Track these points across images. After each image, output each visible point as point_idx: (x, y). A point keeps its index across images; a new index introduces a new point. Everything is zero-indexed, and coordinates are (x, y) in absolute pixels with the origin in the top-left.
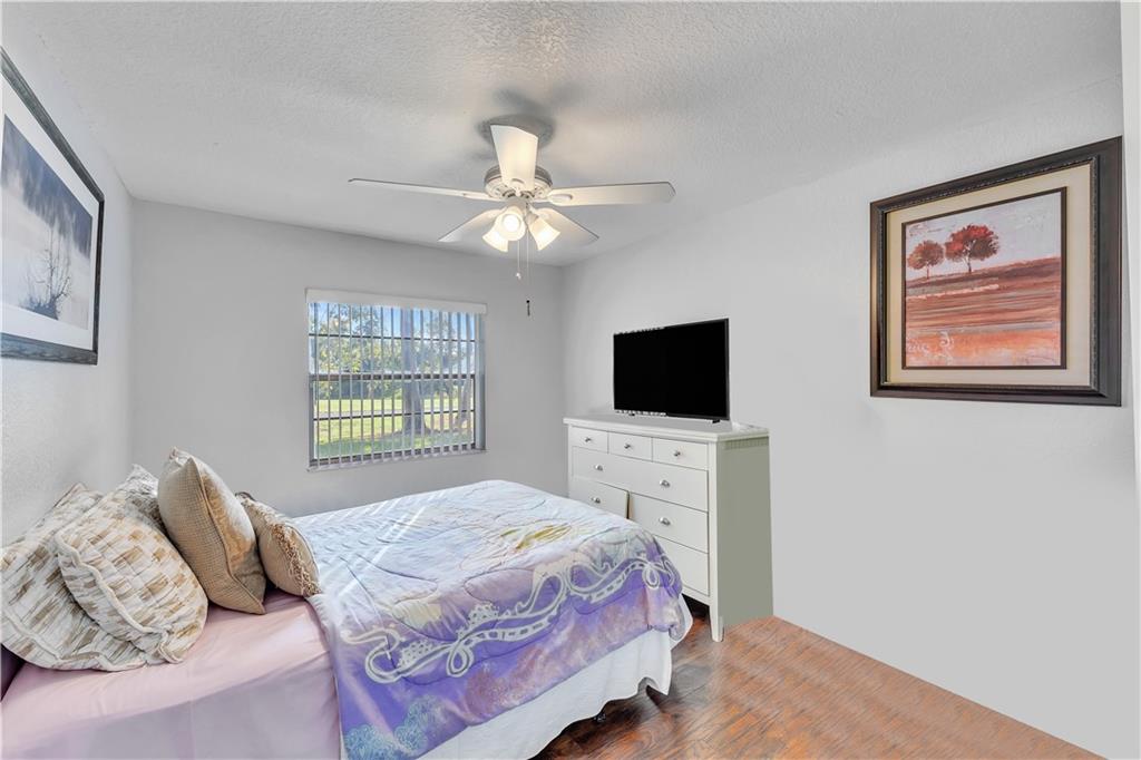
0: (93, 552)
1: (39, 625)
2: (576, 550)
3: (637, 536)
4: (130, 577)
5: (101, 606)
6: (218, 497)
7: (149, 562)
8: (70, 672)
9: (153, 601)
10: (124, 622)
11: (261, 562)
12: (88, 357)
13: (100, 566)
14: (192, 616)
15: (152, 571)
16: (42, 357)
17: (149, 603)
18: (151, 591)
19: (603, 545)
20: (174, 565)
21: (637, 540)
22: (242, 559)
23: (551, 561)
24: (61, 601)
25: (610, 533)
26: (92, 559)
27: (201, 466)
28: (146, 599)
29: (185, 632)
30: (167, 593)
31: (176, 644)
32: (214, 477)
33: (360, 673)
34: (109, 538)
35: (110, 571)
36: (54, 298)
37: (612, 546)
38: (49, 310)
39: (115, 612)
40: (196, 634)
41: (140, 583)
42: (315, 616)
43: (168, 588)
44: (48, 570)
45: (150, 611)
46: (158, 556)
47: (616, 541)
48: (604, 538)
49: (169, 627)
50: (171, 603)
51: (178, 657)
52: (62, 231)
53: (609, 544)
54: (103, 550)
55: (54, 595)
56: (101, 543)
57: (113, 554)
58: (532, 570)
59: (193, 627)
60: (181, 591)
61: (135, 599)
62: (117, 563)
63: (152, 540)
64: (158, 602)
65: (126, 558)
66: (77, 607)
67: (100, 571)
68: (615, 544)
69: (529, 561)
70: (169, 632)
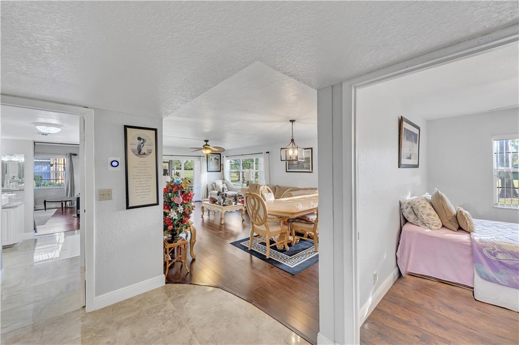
0: (418, 204)
4: (424, 211)
5: (419, 214)
6: (444, 200)
7: (428, 209)
8: (414, 224)
10: (423, 219)
11: (457, 220)
12: (417, 166)
15: (429, 211)
16: (409, 167)
17: (428, 217)
18: (429, 215)
20: (433, 212)
22: (452, 218)
24: (412, 212)
27: (440, 192)
29: (435, 226)
30: (432, 217)
31: (433, 227)
32: (444, 195)
33: (481, 252)
34: (421, 202)
36: (411, 155)
38: (410, 158)
39: (421, 216)
40: (438, 228)
41: (426, 213)
42: (470, 236)
44: (410, 206)
45: (428, 219)
46: (430, 209)
49: (432, 223)
50: (433, 219)
51: (434, 230)
52: (412, 141)
55: (411, 210)
57: (421, 205)
59: (437, 226)
60: (436, 218)
61: (425, 215)
62: (422, 207)
63: (429, 206)
64: (430, 218)
65: (424, 207)
66: (415, 214)
67: (419, 208)
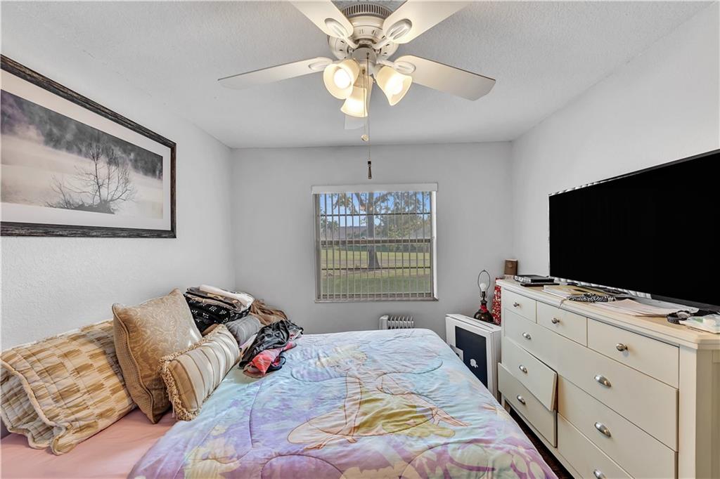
1: (7, 404)
2: (409, 460)
3: (513, 466)
4: (47, 384)
7: (67, 374)
9: (62, 403)
13: (27, 375)
14: (92, 417)
17: (58, 405)
18: (61, 396)
19: (448, 465)
21: (511, 472)
22: (154, 377)
23: (369, 467)
25: (473, 447)
26: (23, 369)
28: (57, 402)
35: (34, 379)
36: (107, 202)
37: (465, 472)
38: (98, 208)
41: (54, 389)
43: (79, 395)
45: (57, 411)
47: (475, 465)
48: (458, 454)
49: (67, 424)
50: (76, 406)
51: (59, 451)
52: (115, 163)
53: (462, 466)
54: (32, 363)
56: (34, 358)
58: (342, 472)
60: (91, 397)
62: (40, 373)
64: (66, 404)
65: (49, 371)
67: (26, 378)
68: (471, 469)
69: (345, 456)
70: (67, 429)
